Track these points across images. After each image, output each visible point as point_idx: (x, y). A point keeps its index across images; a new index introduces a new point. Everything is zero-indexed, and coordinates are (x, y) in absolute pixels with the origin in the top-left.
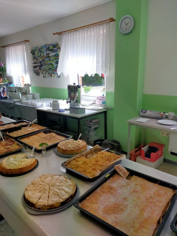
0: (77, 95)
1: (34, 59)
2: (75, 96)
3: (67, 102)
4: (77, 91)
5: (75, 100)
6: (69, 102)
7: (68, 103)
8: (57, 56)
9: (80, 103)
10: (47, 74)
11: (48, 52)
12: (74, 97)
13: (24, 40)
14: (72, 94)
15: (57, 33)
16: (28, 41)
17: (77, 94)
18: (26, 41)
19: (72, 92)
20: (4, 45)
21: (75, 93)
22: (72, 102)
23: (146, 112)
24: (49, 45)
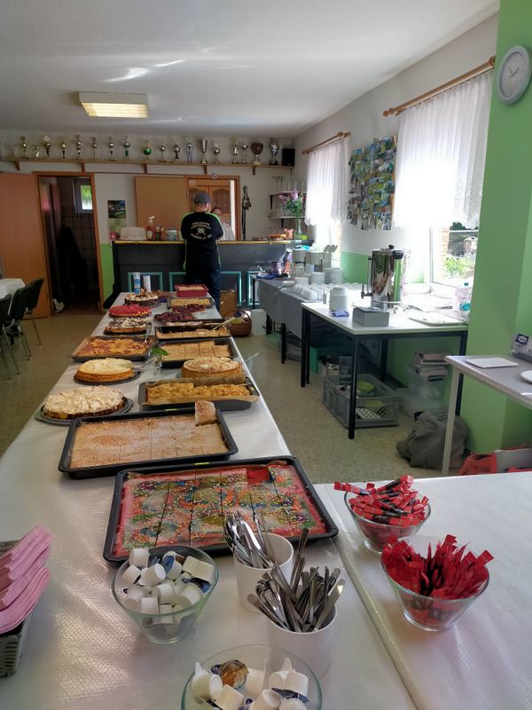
0: (390, 281)
1: (352, 180)
2: (385, 282)
3: (363, 295)
4: (392, 268)
5: (385, 292)
6: (368, 295)
7: (365, 297)
8: (391, 171)
9: (398, 299)
10: (369, 220)
11: (377, 161)
12: (384, 286)
13: (336, 134)
14: (380, 276)
15: (392, 111)
16: (346, 135)
17: (393, 279)
18: (340, 134)
19: (379, 273)
20: (307, 148)
21: (387, 274)
22: (377, 298)
23: (525, 344)
24: (381, 142)
